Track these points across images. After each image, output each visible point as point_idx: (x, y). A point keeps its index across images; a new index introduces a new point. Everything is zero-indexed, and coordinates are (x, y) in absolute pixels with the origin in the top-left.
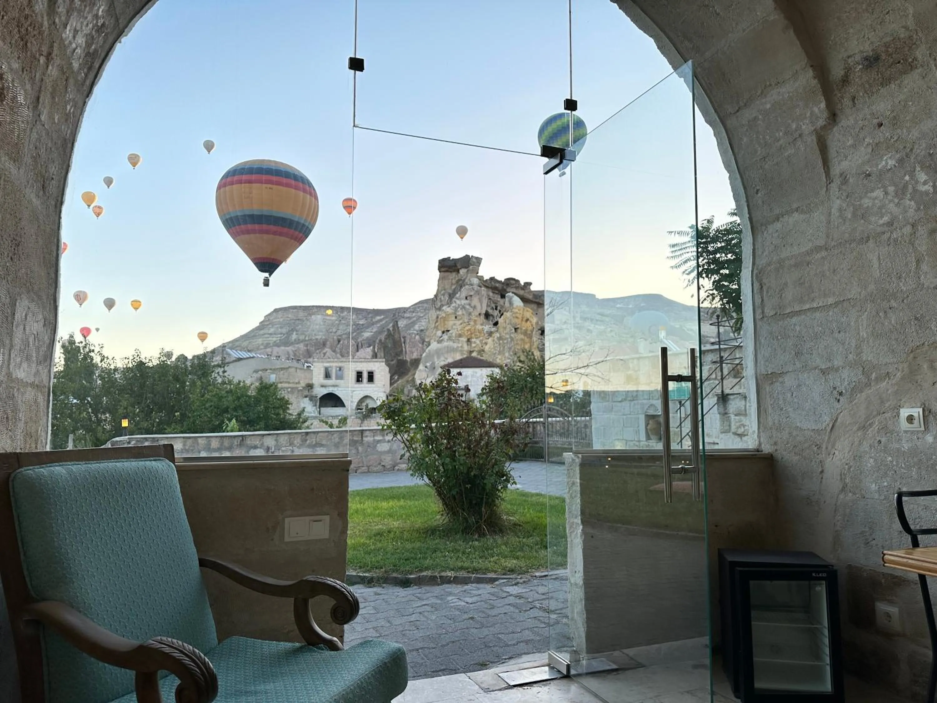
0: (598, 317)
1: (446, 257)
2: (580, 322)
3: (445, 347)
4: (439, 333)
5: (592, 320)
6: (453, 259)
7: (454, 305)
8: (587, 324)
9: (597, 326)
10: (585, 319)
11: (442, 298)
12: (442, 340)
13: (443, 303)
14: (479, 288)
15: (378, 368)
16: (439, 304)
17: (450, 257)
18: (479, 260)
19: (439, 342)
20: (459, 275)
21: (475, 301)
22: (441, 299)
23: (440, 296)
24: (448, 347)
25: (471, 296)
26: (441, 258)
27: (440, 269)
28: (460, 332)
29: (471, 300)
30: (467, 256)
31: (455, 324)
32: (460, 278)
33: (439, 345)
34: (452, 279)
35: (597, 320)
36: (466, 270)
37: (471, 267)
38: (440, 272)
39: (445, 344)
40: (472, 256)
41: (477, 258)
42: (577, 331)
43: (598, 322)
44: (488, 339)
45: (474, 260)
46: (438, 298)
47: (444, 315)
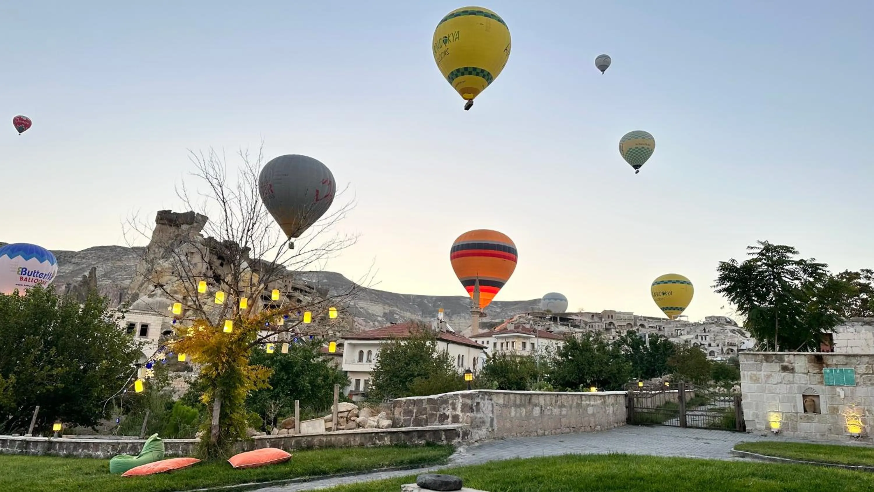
0: (307, 289)
1: (167, 209)
2: (291, 291)
3: (157, 303)
4: (151, 287)
5: (301, 291)
6: (175, 214)
7: (172, 259)
8: (297, 294)
9: (306, 297)
10: (295, 289)
11: (156, 250)
12: (154, 295)
13: (157, 256)
14: (202, 246)
15: (154, 322)
16: (152, 256)
17: (171, 211)
18: (205, 219)
19: (151, 296)
20: (180, 230)
21: (197, 259)
22: (154, 251)
23: (153, 248)
24: (160, 303)
25: (192, 253)
26: (162, 209)
27: (158, 221)
28: (176, 289)
29: (192, 258)
30: (192, 213)
31: (170, 280)
32: (181, 233)
33: (151, 300)
34: (170, 233)
35: (306, 292)
36: (188, 226)
37: (195, 224)
38: (157, 223)
39: (158, 299)
40: (198, 214)
41: (202, 216)
42: (288, 300)
43: (307, 294)
44: (208, 298)
45: (200, 218)
46: (151, 250)
47: (159, 269)
